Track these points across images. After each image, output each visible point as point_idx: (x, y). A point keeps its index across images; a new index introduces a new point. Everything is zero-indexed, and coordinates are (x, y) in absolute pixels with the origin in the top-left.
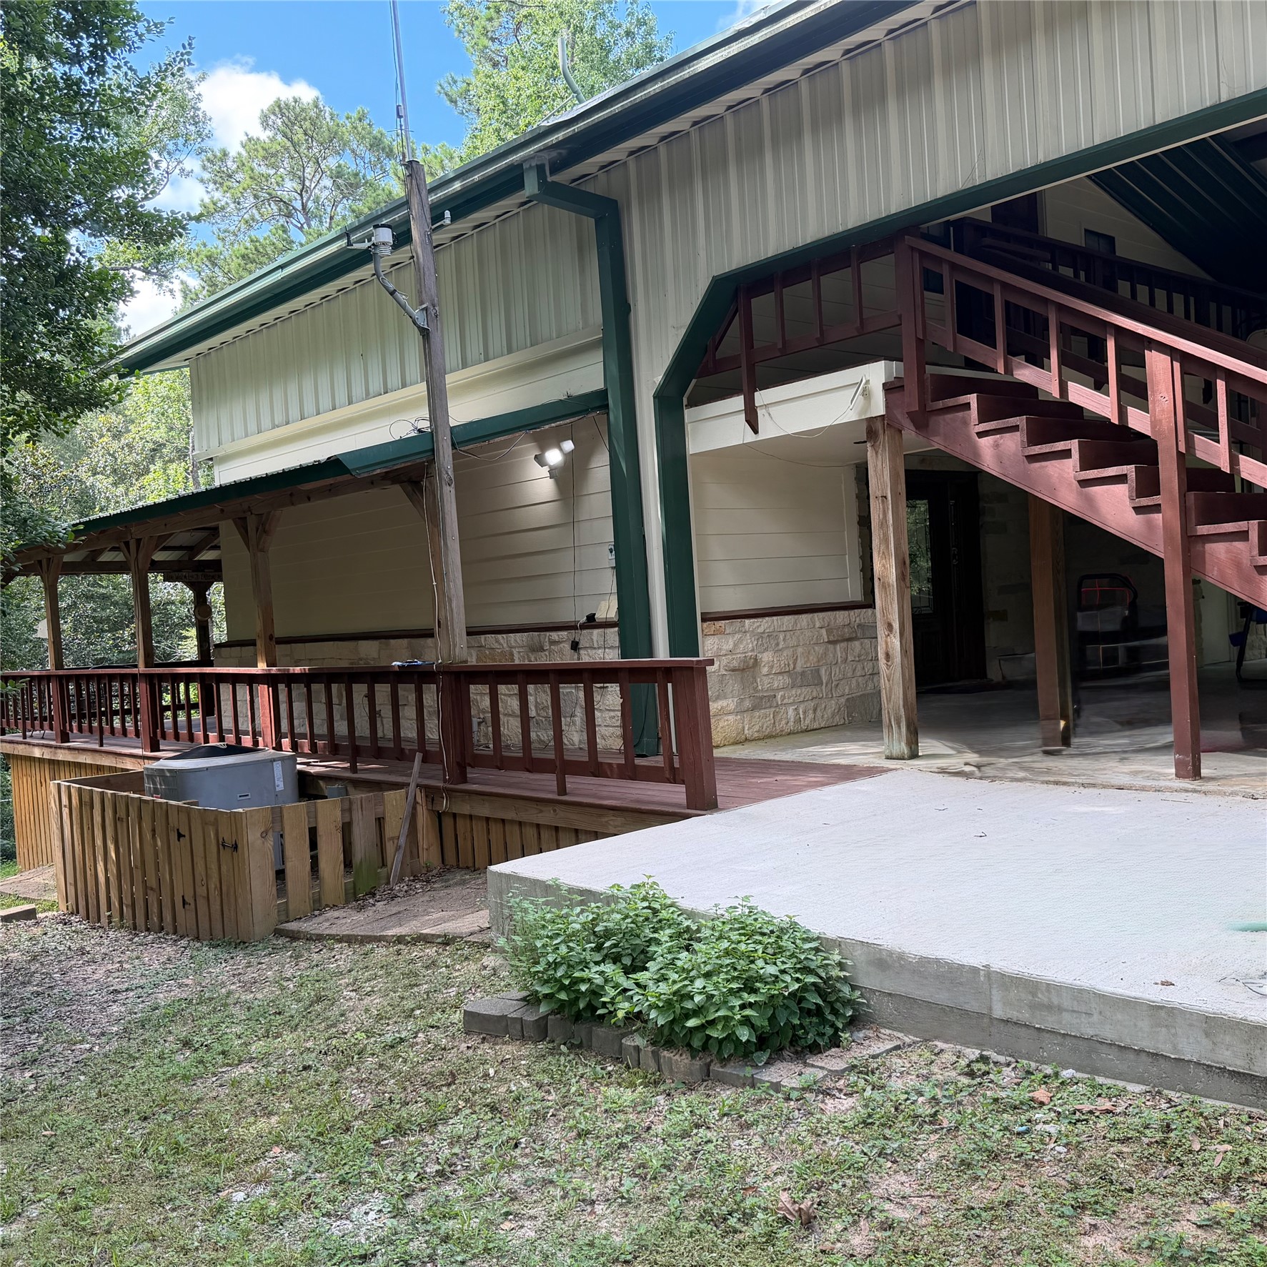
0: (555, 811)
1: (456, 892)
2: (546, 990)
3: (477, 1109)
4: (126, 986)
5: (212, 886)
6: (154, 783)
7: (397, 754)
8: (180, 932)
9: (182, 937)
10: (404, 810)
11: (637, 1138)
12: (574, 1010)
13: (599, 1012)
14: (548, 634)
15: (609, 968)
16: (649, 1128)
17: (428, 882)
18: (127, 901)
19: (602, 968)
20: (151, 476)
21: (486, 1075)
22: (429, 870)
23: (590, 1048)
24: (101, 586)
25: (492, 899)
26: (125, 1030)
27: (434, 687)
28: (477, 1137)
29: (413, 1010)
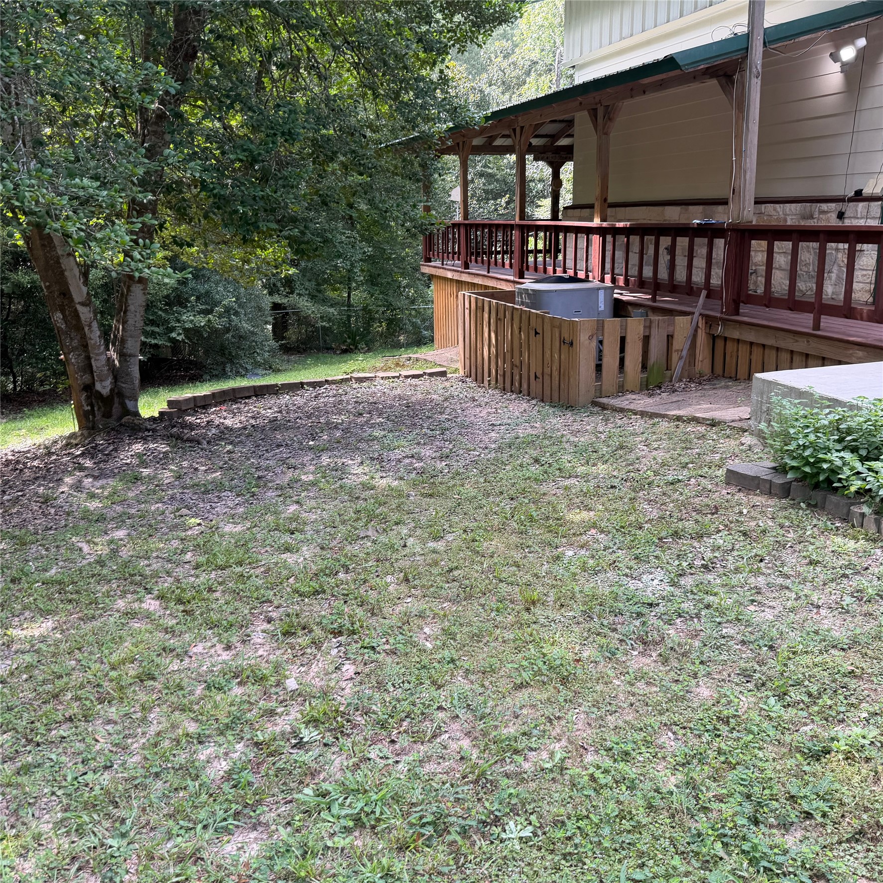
0: (808, 342)
1: (721, 392)
2: (794, 463)
3: (733, 532)
4: (499, 422)
5: (554, 368)
6: (522, 298)
7: (689, 290)
8: (532, 394)
9: (533, 399)
10: (689, 332)
11: (857, 573)
12: (814, 481)
13: (835, 485)
14: (819, 205)
15: (848, 455)
16: (867, 568)
17: (700, 384)
18: (500, 372)
19: (842, 454)
20: (526, 86)
21: (741, 513)
22: (701, 376)
23: (823, 508)
24: (489, 168)
25: (754, 397)
26: (499, 448)
27: (722, 241)
28: (733, 549)
29: (687, 464)
